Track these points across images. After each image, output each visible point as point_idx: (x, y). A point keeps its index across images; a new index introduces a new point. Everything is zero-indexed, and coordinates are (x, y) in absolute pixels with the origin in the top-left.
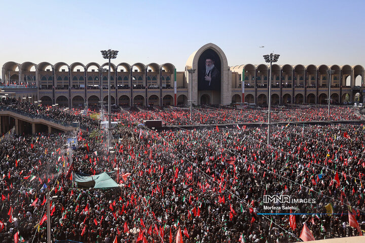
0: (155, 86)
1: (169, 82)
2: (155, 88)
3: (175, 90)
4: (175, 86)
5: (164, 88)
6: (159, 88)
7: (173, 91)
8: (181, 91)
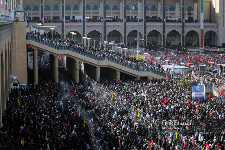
0: (174, 19)
1: (191, 14)
2: (174, 21)
3: (202, 24)
4: (202, 19)
5: (186, 21)
6: (179, 21)
7: (199, 26)
8: (210, 27)
